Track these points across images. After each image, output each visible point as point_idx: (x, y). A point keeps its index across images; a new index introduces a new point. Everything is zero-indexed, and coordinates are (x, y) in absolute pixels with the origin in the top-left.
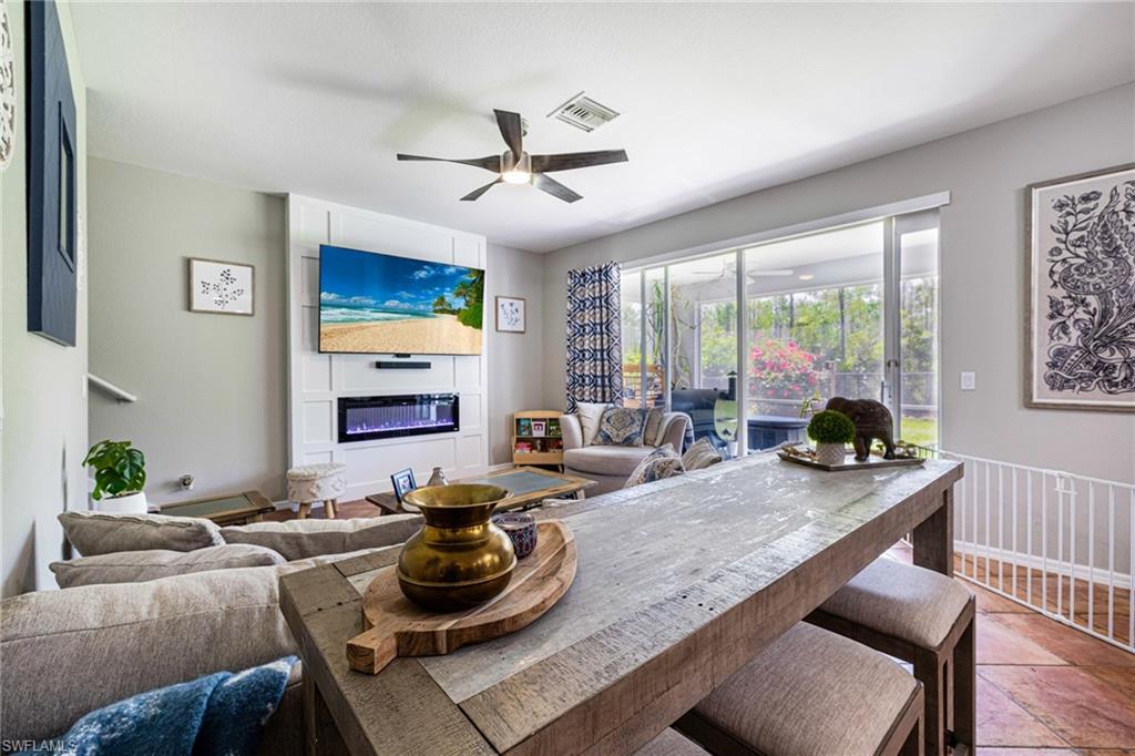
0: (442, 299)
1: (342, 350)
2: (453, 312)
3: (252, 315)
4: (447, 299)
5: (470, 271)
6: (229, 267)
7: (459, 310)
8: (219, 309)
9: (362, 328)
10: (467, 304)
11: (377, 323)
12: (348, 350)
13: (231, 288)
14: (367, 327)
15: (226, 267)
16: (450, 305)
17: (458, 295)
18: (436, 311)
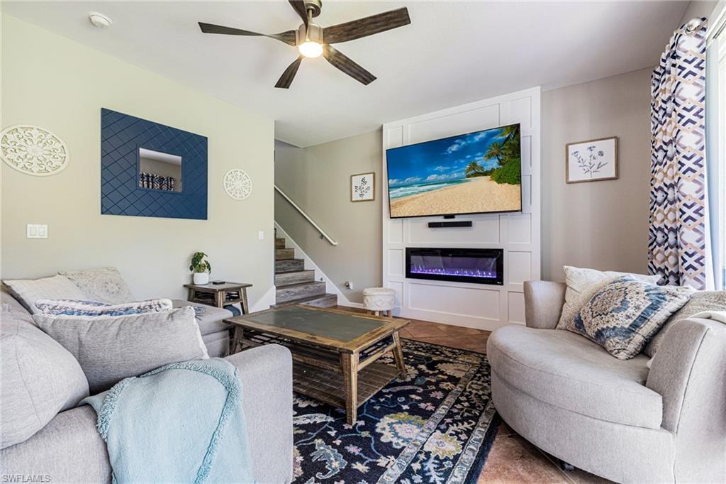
0: (475, 164)
1: (403, 215)
2: (485, 174)
3: (373, 200)
4: (479, 164)
5: (502, 130)
6: (364, 176)
7: (492, 170)
8: (360, 199)
9: (413, 199)
10: (501, 163)
11: (423, 194)
12: (406, 215)
13: (365, 187)
14: (417, 198)
15: (362, 177)
16: (482, 168)
17: (489, 157)
18: (468, 176)
